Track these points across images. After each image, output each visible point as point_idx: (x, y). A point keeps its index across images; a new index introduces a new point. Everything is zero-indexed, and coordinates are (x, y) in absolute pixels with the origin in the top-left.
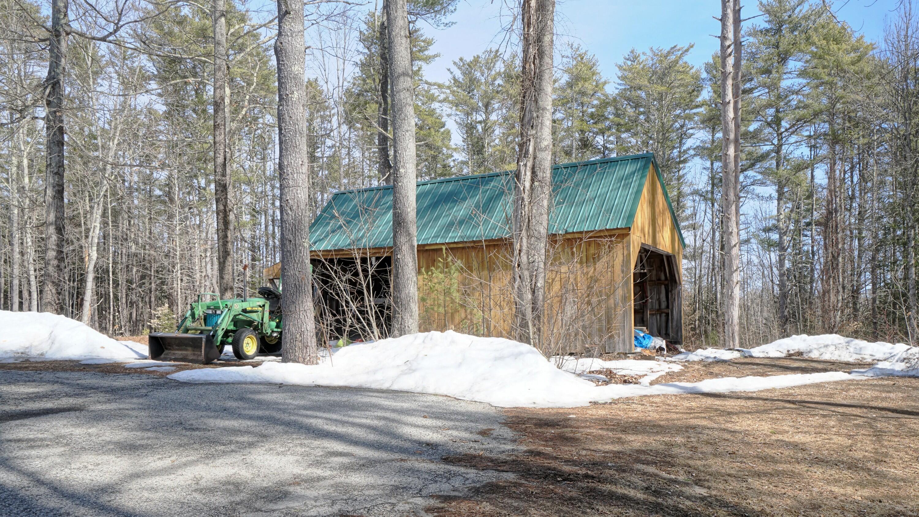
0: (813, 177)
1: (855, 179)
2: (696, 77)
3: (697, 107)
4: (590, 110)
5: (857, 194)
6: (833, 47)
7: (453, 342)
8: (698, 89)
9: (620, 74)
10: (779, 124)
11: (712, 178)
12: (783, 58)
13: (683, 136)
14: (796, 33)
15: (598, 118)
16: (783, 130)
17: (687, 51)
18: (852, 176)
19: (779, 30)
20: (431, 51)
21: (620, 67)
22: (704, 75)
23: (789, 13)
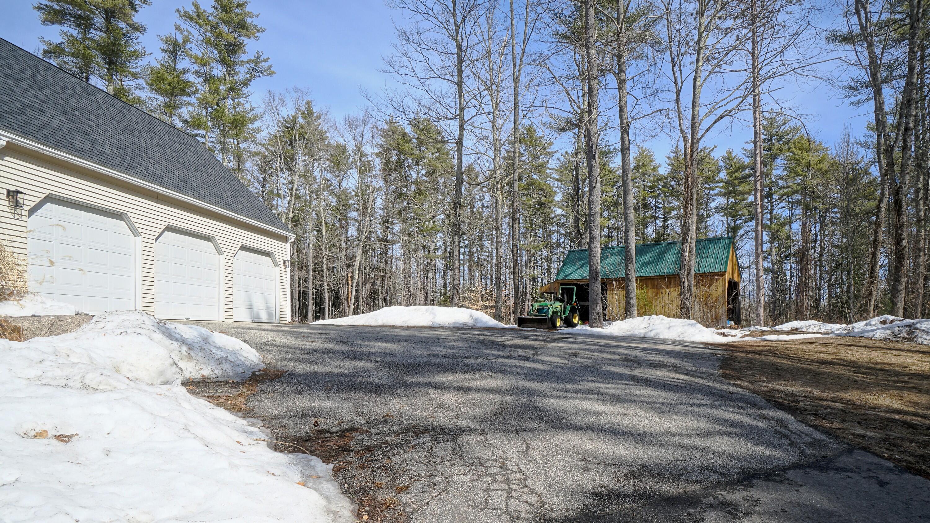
0: (791, 228)
1: (818, 229)
2: (716, 164)
3: (717, 182)
4: (649, 184)
5: (819, 238)
6: (805, 154)
7: (663, 319)
8: (718, 171)
9: (668, 162)
10: (771, 198)
11: (727, 228)
12: (774, 158)
13: (709, 200)
14: (781, 142)
15: (652, 188)
16: (774, 200)
17: (713, 150)
18: (815, 227)
19: (770, 140)
20: (552, 149)
21: (669, 158)
22: (721, 164)
23: (777, 130)
